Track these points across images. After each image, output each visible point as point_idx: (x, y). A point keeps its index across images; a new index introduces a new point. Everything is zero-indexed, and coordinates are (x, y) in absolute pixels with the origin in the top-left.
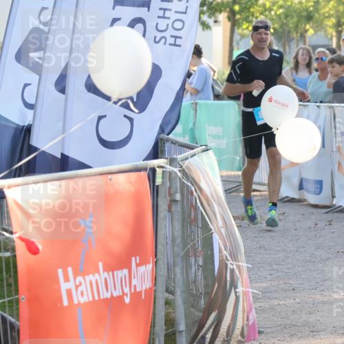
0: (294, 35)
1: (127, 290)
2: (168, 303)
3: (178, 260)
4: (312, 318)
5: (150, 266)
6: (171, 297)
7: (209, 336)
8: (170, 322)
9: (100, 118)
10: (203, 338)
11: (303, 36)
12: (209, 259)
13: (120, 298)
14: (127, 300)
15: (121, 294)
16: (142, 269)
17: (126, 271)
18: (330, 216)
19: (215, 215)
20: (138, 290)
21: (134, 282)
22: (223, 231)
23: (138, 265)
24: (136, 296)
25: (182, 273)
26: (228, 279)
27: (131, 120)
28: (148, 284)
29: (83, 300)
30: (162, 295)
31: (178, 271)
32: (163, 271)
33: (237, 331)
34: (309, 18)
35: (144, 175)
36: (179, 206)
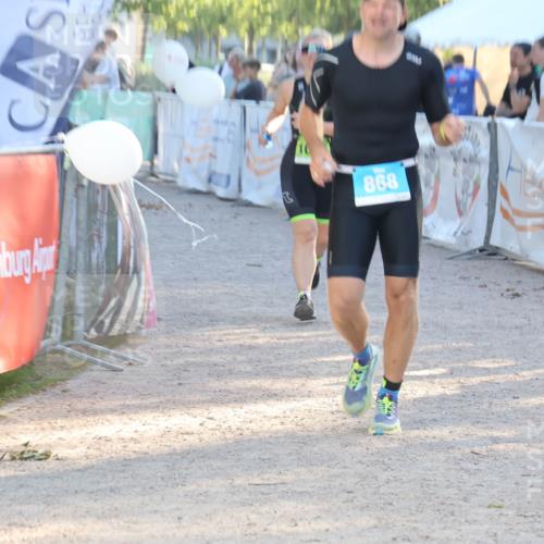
0: (207, 36)
1: (28, 271)
3: (82, 244)
4: (212, 308)
5: (52, 249)
6: (71, 280)
7: (107, 321)
8: (70, 307)
9: (13, 103)
10: (102, 322)
11: (216, 37)
12: (112, 244)
13: (21, 278)
14: (28, 280)
15: (22, 274)
16: (44, 250)
17: (28, 252)
18: (235, 209)
19: (120, 201)
20: (39, 270)
21: (36, 263)
22: (128, 218)
23: (40, 246)
24: (36, 276)
25: (85, 257)
26: (131, 265)
28: (50, 266)
30: (63, 280)
31: (81, 255)
32: (65, 254)
33: (137, 317)
34: (223, 20)
35: (52, 159)
36: (86, 190)
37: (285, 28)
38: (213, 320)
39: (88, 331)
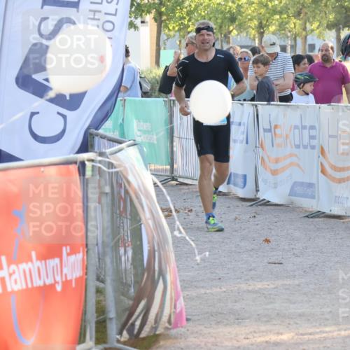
0: (219, 36)
2: (99, 291)
3: (108, 250)
4: (237, 306)
6: (101, 285)
7: (138, 323)
8: (101, 310)
9: (33, 114)
10: (133, 324)
11: (227, 37)
13: (52, 287)
18: (254, 209)
19: (142, 207)
22: (150, 222)
25: (112, 262)
26: (157, 269)
27: (64, 117)
28: (78, 273)
29: (17, 287)
30: (93, 284)
31: (108, 260)
33: (165, 319)
34: (233, 19)
35: (74, 168)
36: (109, 197)
37: (294, 24)
38: (239, 318)
39: (120, 333)
